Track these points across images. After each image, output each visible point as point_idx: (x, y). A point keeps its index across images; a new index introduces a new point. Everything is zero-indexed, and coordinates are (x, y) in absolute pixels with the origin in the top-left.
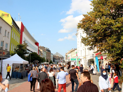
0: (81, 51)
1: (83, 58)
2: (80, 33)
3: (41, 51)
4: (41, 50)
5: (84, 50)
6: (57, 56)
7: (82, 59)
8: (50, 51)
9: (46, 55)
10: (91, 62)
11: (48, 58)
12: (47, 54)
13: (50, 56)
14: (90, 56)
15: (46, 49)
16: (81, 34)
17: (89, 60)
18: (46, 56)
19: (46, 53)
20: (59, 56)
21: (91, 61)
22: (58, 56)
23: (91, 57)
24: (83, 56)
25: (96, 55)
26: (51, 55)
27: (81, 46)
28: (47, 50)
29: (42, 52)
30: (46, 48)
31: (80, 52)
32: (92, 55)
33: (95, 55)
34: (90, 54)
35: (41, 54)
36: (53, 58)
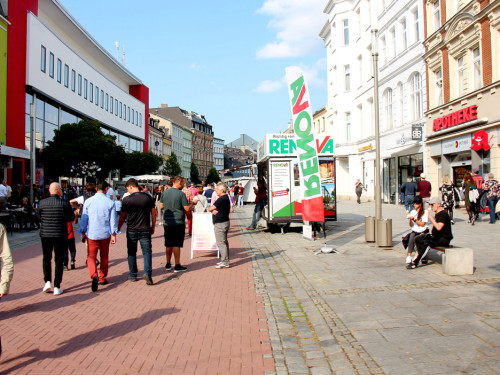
0: (348, 114)
1: (355, 149)
2: (344, 17)
3: (160, 125)
4: (165, 123)
5: (360, 107)
6: (243, 149)
7: (351, 159)
8: (210, 127)
9: (189, 145)
10: (400, 173)
11: (201, 157)
12: (193, 143)
13: (209, 152)
14: (399, 136)
15: (190, 117)
16: (346, 22)
17: (388, 160)
18: (189, 152)
19: (189, 136)
20: (251, 150)
21: (401, 168)
22: (247, 151)
23: (404, 141)
24: (360, 143)
25: (438, 125)
26: (215, 146)
27: (348, 88)
28: (194, 123)
29: (169, 133)
30: (190, 112)
31: (340, 119)
32: (408, 133)
33: (428, 131)
34: (398, 124)
35: (165, 141)
36: (222, 157)
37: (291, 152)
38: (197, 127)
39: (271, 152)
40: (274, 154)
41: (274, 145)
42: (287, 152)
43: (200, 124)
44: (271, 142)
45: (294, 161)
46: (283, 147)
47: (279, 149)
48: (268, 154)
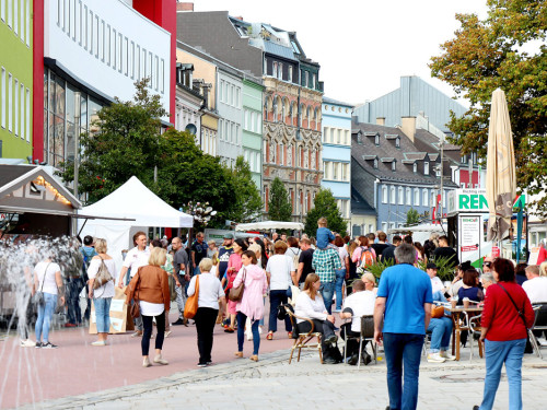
8: (314, 68)
9: (255, 123)
11: (288, 158)
12: (267, 116)
13: (310, 141)
15: (259, 43)
18: (256, 143)
19: (257, 99)
26: (326, 123)
28: (270, 58)
29: (213, 97)
36: (346, 155)
37: (481, 207)
38: (278, 72)
39: (461, 207)
40: (464, 209)
41: (464, 200)
42: (476, 207)
43: (286, 61)
44: (461, 197)
45: (484, 216)
46: (473, 202)
47: (469, 204)
48: (457, 209)
